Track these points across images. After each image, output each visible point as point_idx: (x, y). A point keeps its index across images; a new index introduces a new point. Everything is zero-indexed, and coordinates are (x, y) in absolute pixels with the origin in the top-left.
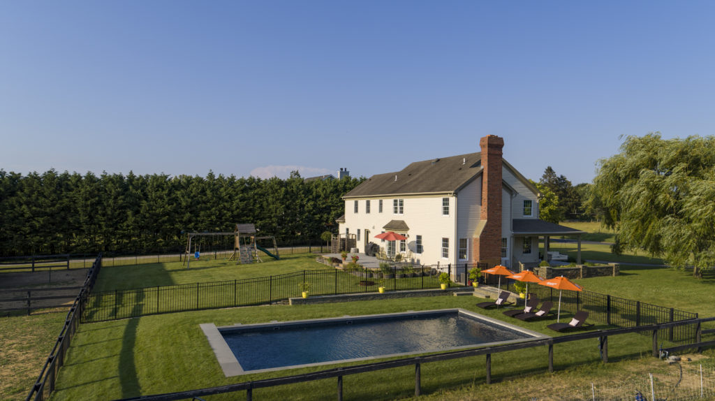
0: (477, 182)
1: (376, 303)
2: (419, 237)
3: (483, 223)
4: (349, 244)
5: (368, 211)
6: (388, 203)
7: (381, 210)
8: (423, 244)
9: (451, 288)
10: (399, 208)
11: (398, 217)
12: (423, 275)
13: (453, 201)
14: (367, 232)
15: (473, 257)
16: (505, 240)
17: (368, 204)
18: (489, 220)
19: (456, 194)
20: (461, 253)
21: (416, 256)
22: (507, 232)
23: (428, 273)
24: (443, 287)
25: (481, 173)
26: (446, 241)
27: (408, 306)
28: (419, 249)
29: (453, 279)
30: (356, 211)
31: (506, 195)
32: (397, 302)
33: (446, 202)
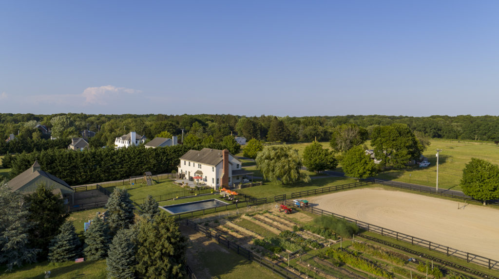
0: (222, 162)
1: (195, 198)
2: (206, 177)
3: (223, 174)
4: (182, 176)
5: (189, 165)
6: (196, 164)
7: (194, 166)
8: (207, 179)
9: (214, 192)
10: (200, 166)
11: (200, 169)
12: (207, 188)
13: (215, 168)
14: (189, 172)
15: (221, 184)
16: (230, 178)
17: (189, 163)
18: (225, 172)
19: (216, 167)
20: (217, 183)
21: (205, 182)
22: (230, 175)
23: (208, 188)
24: (212, 193)
25: (223, 160)
26: (213, 179)
27: (203, 198)
28: (206, 180)
29: (215, 190)
30: (185, 164)
31: (230, 165)
32: (200, 197)
33: (213, 168)
